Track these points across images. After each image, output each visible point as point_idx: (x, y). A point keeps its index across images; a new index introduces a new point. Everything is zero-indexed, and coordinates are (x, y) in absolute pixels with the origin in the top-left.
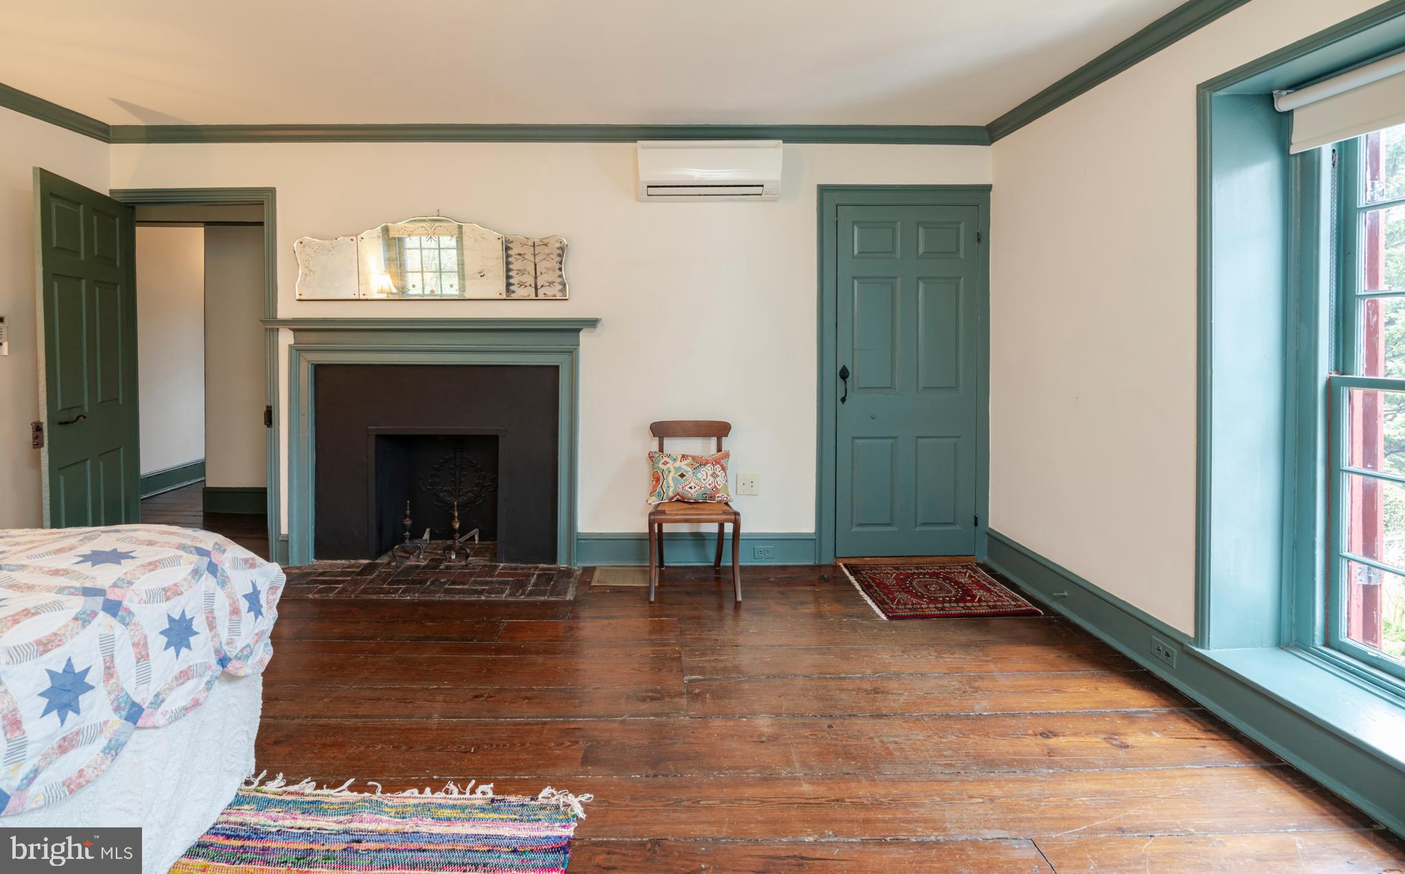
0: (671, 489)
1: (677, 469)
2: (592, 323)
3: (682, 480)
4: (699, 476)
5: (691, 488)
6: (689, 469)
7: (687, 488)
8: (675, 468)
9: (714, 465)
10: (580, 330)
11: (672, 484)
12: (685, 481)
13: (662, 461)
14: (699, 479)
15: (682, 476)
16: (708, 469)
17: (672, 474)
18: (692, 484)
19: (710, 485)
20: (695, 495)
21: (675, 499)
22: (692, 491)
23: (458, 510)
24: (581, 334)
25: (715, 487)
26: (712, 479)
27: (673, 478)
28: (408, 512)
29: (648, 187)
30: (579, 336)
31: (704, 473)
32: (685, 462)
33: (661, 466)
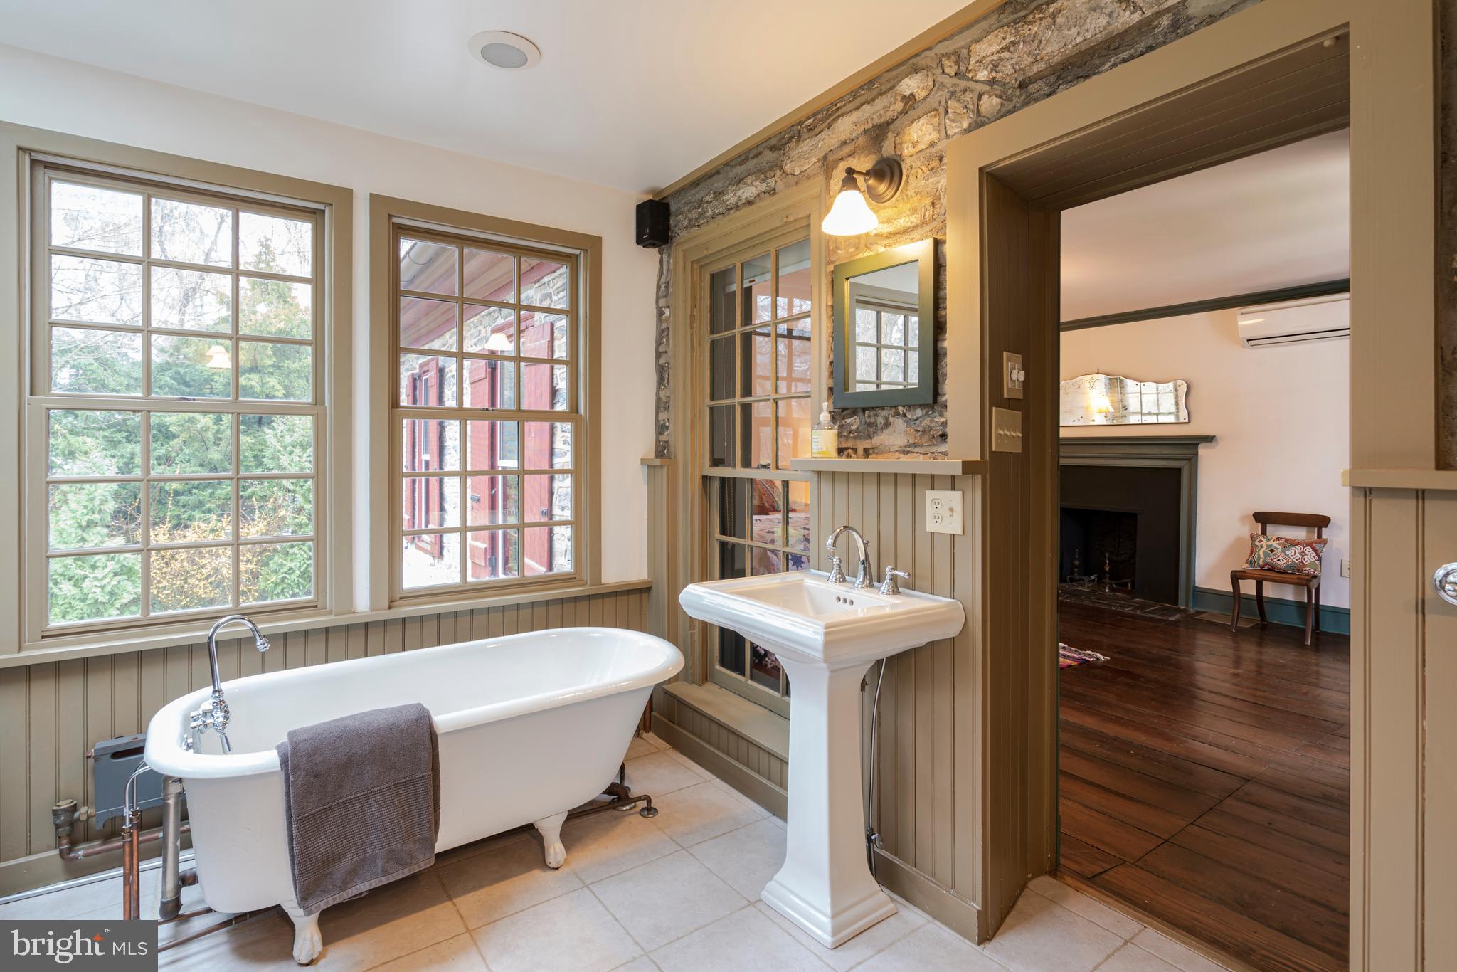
0: (1261, 560)
1: (1268, 546)
2: (1209, 439)
3: (1271, 554)
4: (1287, 552)
5: (1279, 560)
6: (1279, 547)
7: (1275, 560)
8: (1267, 545)
9: (1304, 547)
10: (1198, 444)
11: (1262, 556)
12: (1274, 555)
13: (1258, 540)
14: (1288, 555)
15: (1272, 551)
16: (1299, 549)
17: (1263, 549)
18: (1281, 558)
19: (1297, 560)
20: (1283, 566)
21: (1266, 568)
22: (1281, 563)
23: (1108, 559)
24: (1199, 446)
25: (1302, 562)
26: (1300, 556)
27: (1264, 552)
28: (1077, 557)
29: (1248, 340)
30: (1197, 448)
31: (1293, 551)
32: (1278, 542)
33: (1256, 543)
